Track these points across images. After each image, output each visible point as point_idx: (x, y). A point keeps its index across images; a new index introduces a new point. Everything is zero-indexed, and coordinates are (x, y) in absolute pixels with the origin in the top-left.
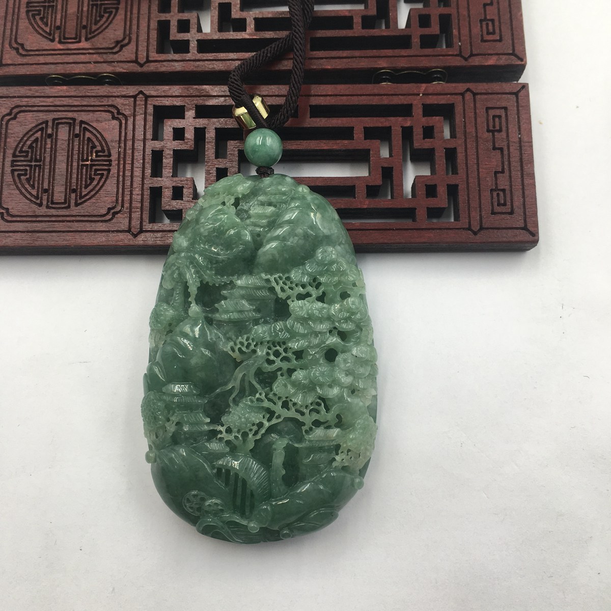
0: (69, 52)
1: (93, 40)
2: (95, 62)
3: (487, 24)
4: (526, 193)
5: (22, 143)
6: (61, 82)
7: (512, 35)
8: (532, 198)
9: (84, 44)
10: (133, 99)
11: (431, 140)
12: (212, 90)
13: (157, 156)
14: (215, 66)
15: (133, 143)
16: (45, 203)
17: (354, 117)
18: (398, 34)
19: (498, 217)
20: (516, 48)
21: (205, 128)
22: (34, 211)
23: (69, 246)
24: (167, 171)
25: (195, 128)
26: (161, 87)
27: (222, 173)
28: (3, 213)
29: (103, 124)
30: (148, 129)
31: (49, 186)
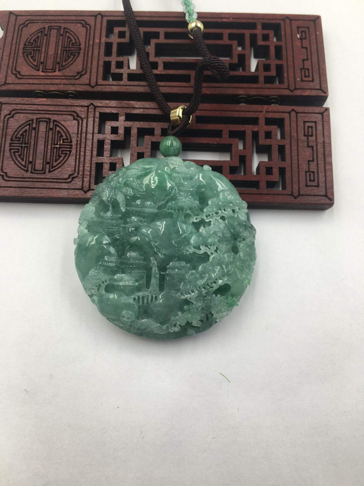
0: (48, 77)
1: (63, 71)
2: (64, 84)
3: (305, 72)
4: (327, 174)
5: (17, 133)
6: (42, 96)
7: (320, 78)
8: (330, 178)
9: (57, 73)
10: (86, 108)
11: (270, 140)
12: (136, 104)
13: (101, 143)
14: (138, 89)
15: (86, 135)
16: (30, 169)
17: (223, 124)
18: (251, 75)
19: (309, 188)
20: (322, 86)
21: (131, 127)
22: (23, 175)
23: (45, 197)
24: (107, 153)
25: (125, 128)
26: (105, 101)
27: (140, 156)
28: (3, 175)
29: (68, 122)
30: (96, 127)
31: (33, 160)
